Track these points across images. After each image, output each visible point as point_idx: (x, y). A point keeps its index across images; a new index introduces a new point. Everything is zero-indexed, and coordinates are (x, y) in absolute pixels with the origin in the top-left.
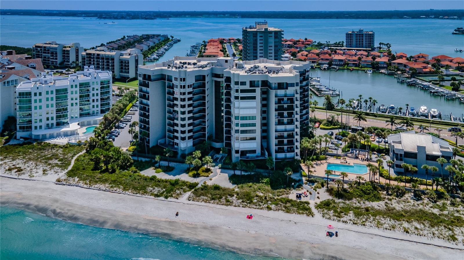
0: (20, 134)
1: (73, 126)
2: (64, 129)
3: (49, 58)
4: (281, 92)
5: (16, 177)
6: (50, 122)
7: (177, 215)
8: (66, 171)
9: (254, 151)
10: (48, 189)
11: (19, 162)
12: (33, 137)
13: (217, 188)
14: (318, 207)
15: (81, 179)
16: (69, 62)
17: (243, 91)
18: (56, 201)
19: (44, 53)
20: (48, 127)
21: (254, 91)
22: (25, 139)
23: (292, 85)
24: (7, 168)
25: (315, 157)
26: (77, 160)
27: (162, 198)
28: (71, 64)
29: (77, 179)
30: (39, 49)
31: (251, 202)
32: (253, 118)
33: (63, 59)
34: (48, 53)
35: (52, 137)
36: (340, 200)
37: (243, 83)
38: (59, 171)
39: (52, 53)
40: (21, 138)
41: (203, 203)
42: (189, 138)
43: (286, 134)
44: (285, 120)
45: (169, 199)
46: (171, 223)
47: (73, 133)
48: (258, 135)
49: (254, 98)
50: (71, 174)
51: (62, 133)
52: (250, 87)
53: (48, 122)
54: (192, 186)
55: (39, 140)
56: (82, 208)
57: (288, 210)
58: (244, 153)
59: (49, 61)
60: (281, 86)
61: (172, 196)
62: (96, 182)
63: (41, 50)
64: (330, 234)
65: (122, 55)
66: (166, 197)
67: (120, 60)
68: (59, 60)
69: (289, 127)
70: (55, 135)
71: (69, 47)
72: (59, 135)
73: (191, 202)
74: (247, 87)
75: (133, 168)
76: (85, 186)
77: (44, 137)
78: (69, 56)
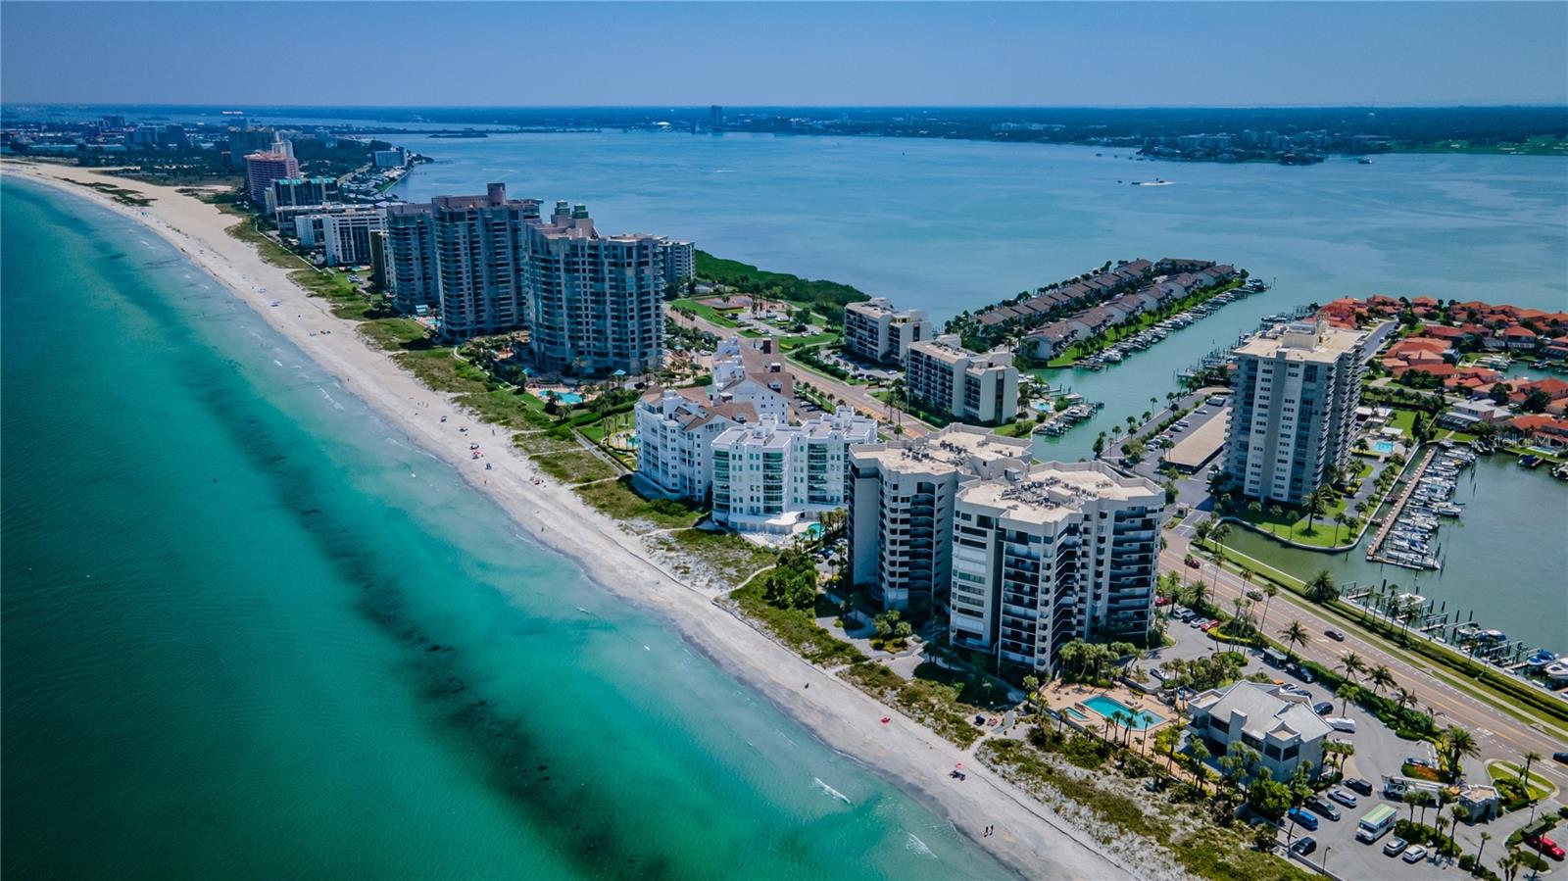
0: (716, 515)
1: (788, 518)
2: (773, 521)
3: (865, 340)
4: (1020, 548)
5: (678, 580)
6: (755, 504)
7: (807, 686)
8: (733, 589)
9: (978, 637)
10: (701, 607)
11: (691, 561)
12: (730, 524)
13: (885, 672)
14: (991, 743)
15: (742, 606)
16: (897, 354)
17: (965, 530)
18: (699, 625)
19: (860, 327)
20: (754, 512)
21: (984, 534)
22: (722, 524)
23: (1037, 540)
24: (676, 565)
25: (1090, 678)
26: (757, 577)
27: (809, 662)
28: (902, 361)
29: (737, 604)
30: (852, 317)
31: (908, 706)
32: (981, 580)
33: (890, 345)
34: (865, 329)
35: (753, 530)
36: (1034, 748)
37: (966, 517)
38: (726, 586)
39: (871, 331)
40: (717, 521)
41: (849, 685)
42: (902, 585)
43: (1025, 622)
44: (1027, 599)
45: (815, 666)
46: (793, 693)
47: (782, 531)
48: (987, 609)
49: (983, 546)
50: (735, 596)
51: (768, 527)
52: (978, 525)
53: (752, 504)
54: (858, 659)
55: (734, 530)
56: (719, 642)
57: (941, 732)
58: (962, 634)
59: (865, 346)
60: (1022, 538)
61: (821, 663)
62: (755, 615)
63: (855, 319)
64: (956, 775)
65: (971, 365)
66: (814, 662)
67: (966, 376)
68: (882, 347)
69: (1030, 612)
70: (758, 527)
71: (904, 320)
72: (763, 529)
73: (837, 679)
74: (973, 524)
75: (812, 611)
76: (739, 617)
77: (744, 529)
78: (898, 342)
